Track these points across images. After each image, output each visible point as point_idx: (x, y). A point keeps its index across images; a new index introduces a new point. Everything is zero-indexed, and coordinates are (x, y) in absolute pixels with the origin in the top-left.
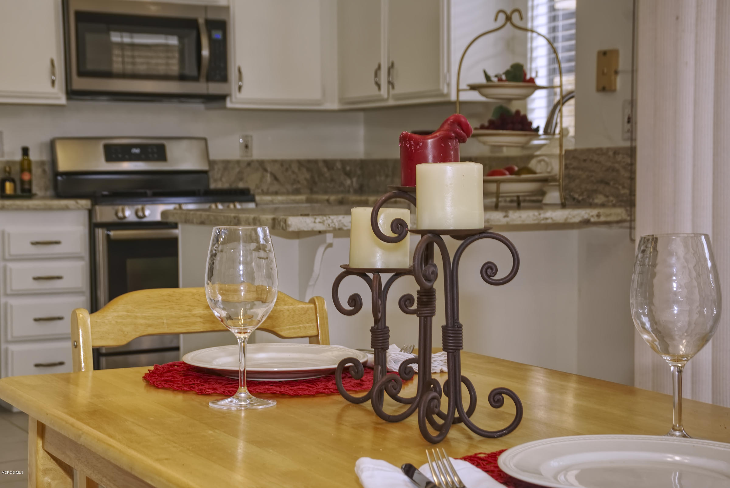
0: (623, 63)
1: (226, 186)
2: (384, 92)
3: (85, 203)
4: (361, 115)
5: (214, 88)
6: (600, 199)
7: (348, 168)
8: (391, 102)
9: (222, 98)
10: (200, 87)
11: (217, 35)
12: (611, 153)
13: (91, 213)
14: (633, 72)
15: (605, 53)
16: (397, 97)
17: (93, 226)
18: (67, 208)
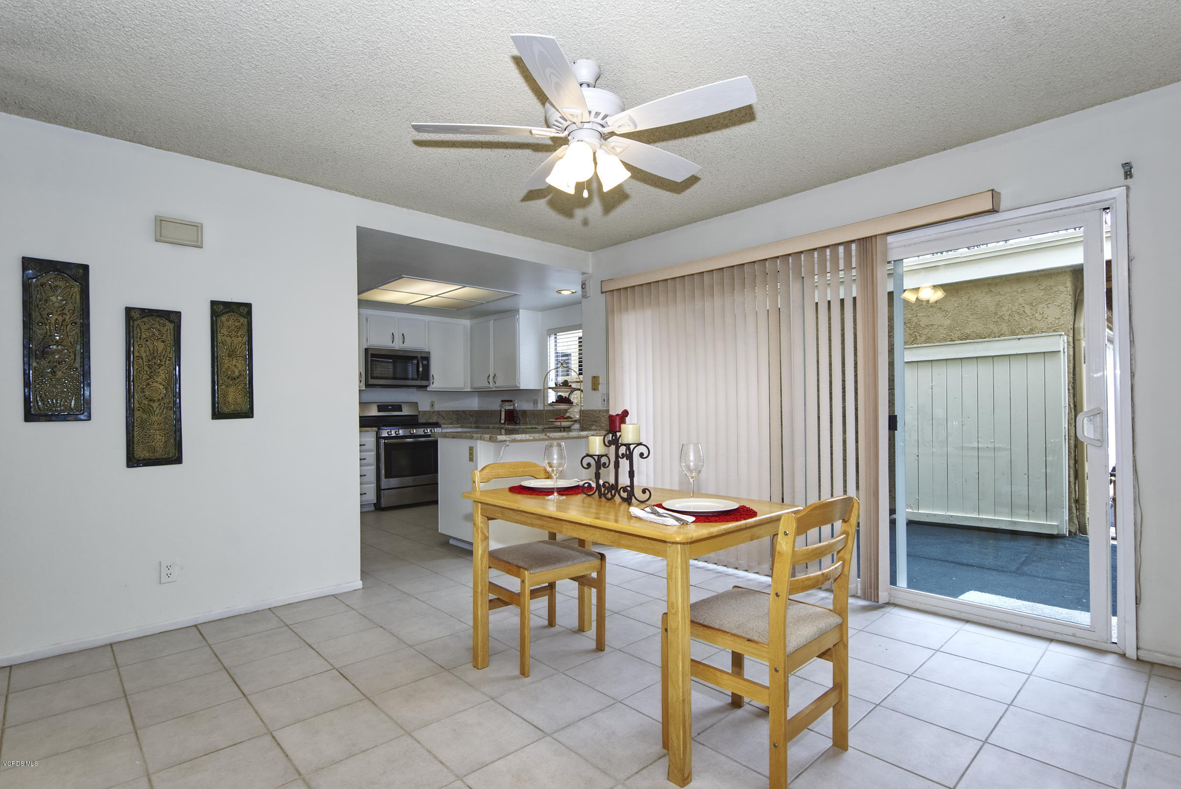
0: (602, 380)
1: (424, 421)
2: (491, 385)
3: (375, 429)
4: (477, 393)
5: (424, 383)
6: (594, 427)
7: (471, 414)
8: (494, 389)
9: (426, 386)
10: (418, 383)
11: (425, 362)
12: (598, 412)
13: (377, 433)
14: (608, 384)
15: (595, 377)
16: (496, 387)
17: (378, 438)
18: (368, 431)
